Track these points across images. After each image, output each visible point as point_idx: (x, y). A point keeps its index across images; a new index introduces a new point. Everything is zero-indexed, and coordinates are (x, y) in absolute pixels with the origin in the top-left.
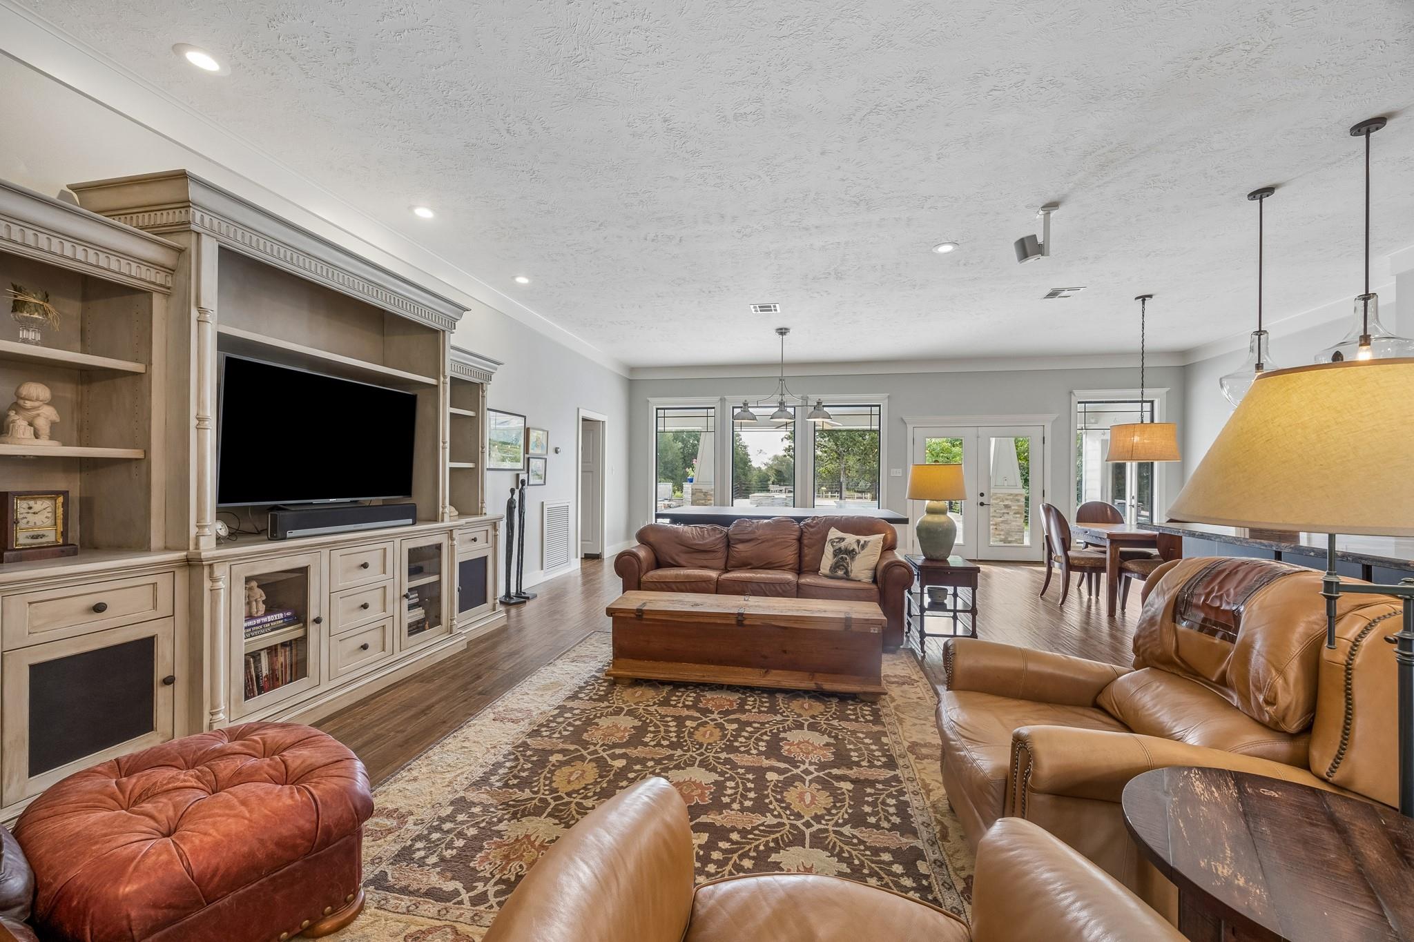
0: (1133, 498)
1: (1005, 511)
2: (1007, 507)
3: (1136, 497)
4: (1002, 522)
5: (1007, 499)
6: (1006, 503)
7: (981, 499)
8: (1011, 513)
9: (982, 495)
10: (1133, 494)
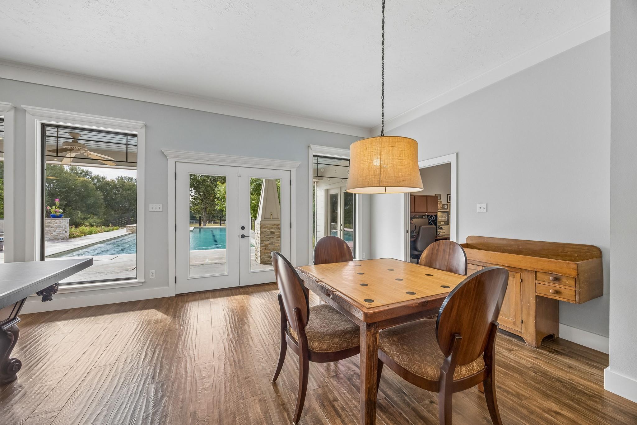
0: (342, 225)
1: (270, 236)
2: (272, 233)
3: (343, 225)
4: (269, 244)
5: (272, 228)
6: (272, 230)
7: (242, 232)
8: (275, 237)
9: (243, 228)
10: (342, 223)
